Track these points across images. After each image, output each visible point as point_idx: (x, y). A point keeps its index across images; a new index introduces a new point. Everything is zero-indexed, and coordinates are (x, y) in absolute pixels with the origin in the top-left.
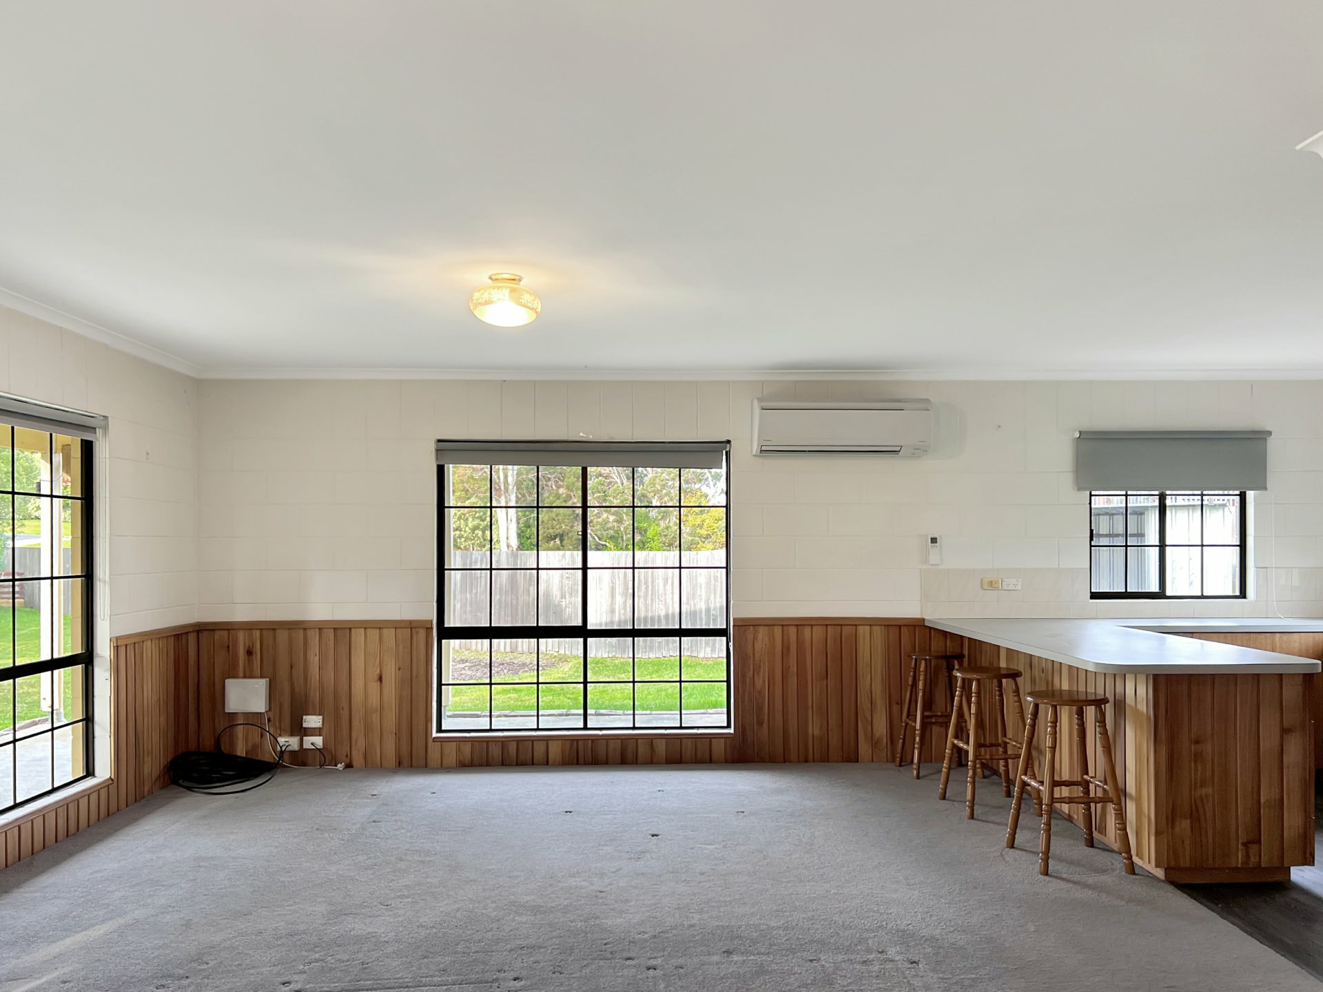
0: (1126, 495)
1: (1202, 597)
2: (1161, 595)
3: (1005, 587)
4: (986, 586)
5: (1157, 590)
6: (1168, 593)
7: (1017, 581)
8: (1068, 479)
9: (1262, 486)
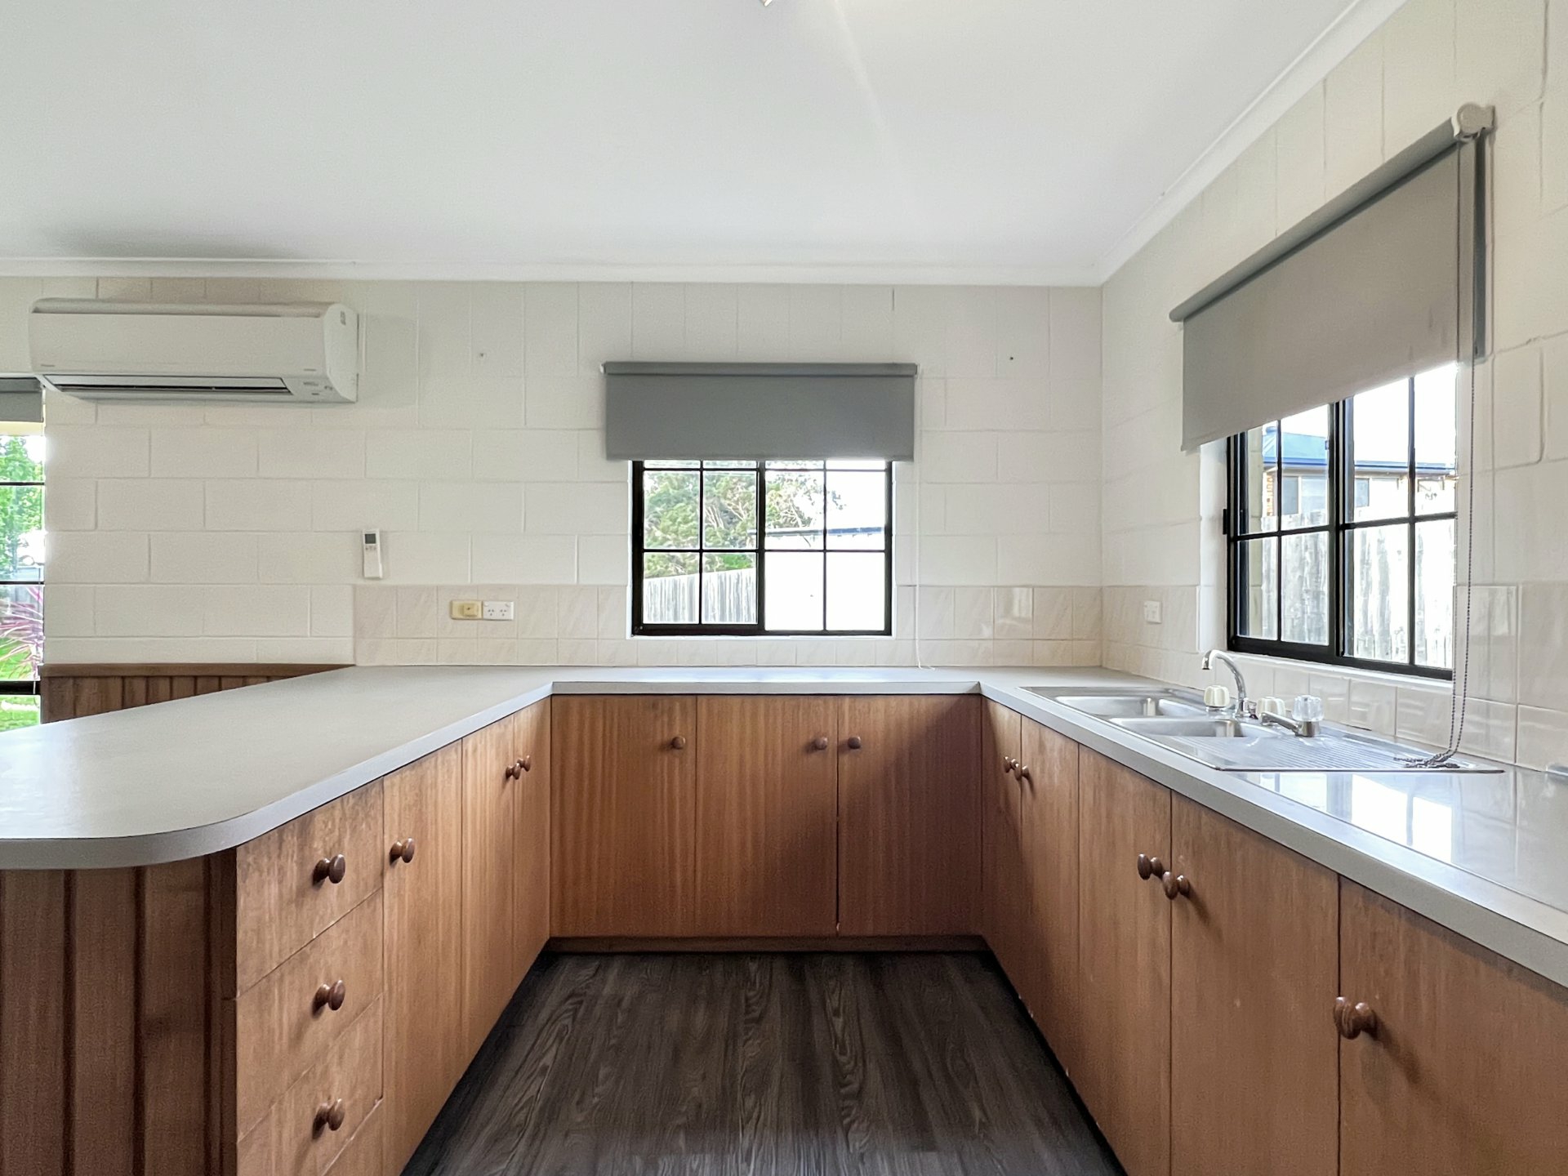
0: (701, 470)
1: (825, 633)
2: (758, 629)
3: (487, 615)
4: (456, 614)
5: (754, 622)
6: (768, 627)
7: (507, 605)
8: (594, 442)
9: (908, 456)
